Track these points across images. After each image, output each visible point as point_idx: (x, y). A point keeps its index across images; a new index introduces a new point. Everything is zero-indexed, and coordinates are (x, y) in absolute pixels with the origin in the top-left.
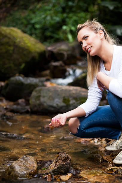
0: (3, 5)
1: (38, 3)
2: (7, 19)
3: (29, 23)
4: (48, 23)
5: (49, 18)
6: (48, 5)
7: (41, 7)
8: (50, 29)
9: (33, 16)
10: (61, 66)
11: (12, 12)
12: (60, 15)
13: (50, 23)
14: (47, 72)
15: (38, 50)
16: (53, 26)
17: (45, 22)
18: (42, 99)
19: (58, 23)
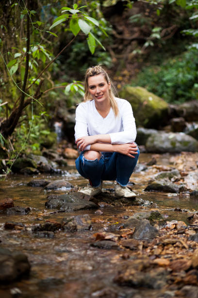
0: (135, 60)
1: (172, 59)
2: (139, 76)
3: (161, 81)
4: (180, 80)
5: (181, 75)
6: (182, 62)
7: (174, 63)
8: (182, 88)
9: (165, 72)
10: (181, 122)
11: (144, 68)
12: (193, 72)
13: (182, 81)
14: (169, 127)
15: (161, 107)
16: (185, 84)
17: (177, 80)
18: (156, 143)
19: (191, 80)
